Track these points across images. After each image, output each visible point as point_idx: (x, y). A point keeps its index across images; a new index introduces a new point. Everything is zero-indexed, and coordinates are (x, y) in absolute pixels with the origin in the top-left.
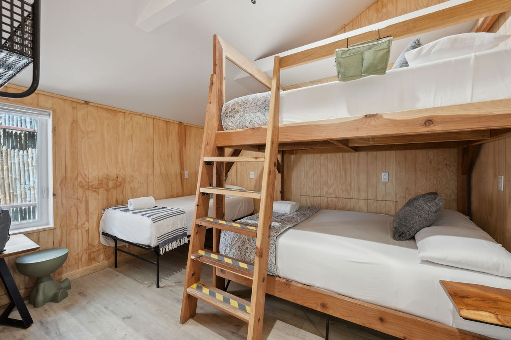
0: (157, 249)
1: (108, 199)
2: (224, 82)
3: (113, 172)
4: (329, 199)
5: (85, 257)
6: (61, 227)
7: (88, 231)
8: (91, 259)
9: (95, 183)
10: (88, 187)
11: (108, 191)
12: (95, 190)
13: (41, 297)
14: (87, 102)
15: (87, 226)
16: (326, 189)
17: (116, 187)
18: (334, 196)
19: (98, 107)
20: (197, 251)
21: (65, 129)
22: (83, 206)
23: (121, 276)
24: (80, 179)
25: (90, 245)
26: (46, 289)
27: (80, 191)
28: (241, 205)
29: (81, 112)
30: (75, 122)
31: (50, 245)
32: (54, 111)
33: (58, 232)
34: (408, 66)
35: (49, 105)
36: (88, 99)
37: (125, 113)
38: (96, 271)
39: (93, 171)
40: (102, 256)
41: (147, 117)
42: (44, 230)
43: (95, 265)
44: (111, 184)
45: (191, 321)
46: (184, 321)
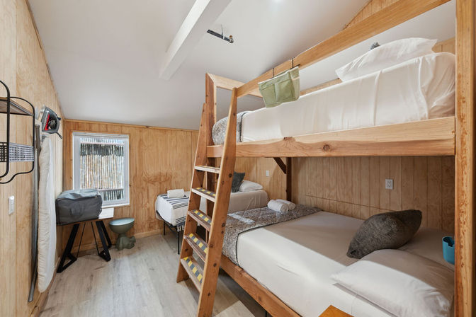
0: (176, 227)
1: (160, 188)
2: (215, 107)
3: (164, 171)
4: (331, 201)
5: (147, 226)
6: (134, 205)
7: (149, 209)
8: (150, 227)
9: (153, 178)
10: (149, 181)
11: (160, 183)
12: (153, 183)
13: (121, 245)
14: (147, 127)
15: (148, 205)
16: (328, 192)
17: (166, 181)
18: (335, 199)
19: (155, 129)
20: (189, 234)
21: (136, 145)
22: (145, 193)
23: (164, 241)
24: (144, 175)
25: (150, 218)
26: (124, 241)
27: (144, 183)
28: (254, 199)
29: (145, 133)
30: (141, 140)
31: (128, 216)
32: (130, 134)
33: (132, 208)
34: (341, 82)
35: (127, 132)
36: (148, 125)
37: (171, 130)
38: (152, 235)
39: (151, 171)
40: (157, 226)
41: (187, 131)
42: (125, 206)
43: (153, 231)
44: (162, 179)
45: (183, 282)
46: (179, 281)
